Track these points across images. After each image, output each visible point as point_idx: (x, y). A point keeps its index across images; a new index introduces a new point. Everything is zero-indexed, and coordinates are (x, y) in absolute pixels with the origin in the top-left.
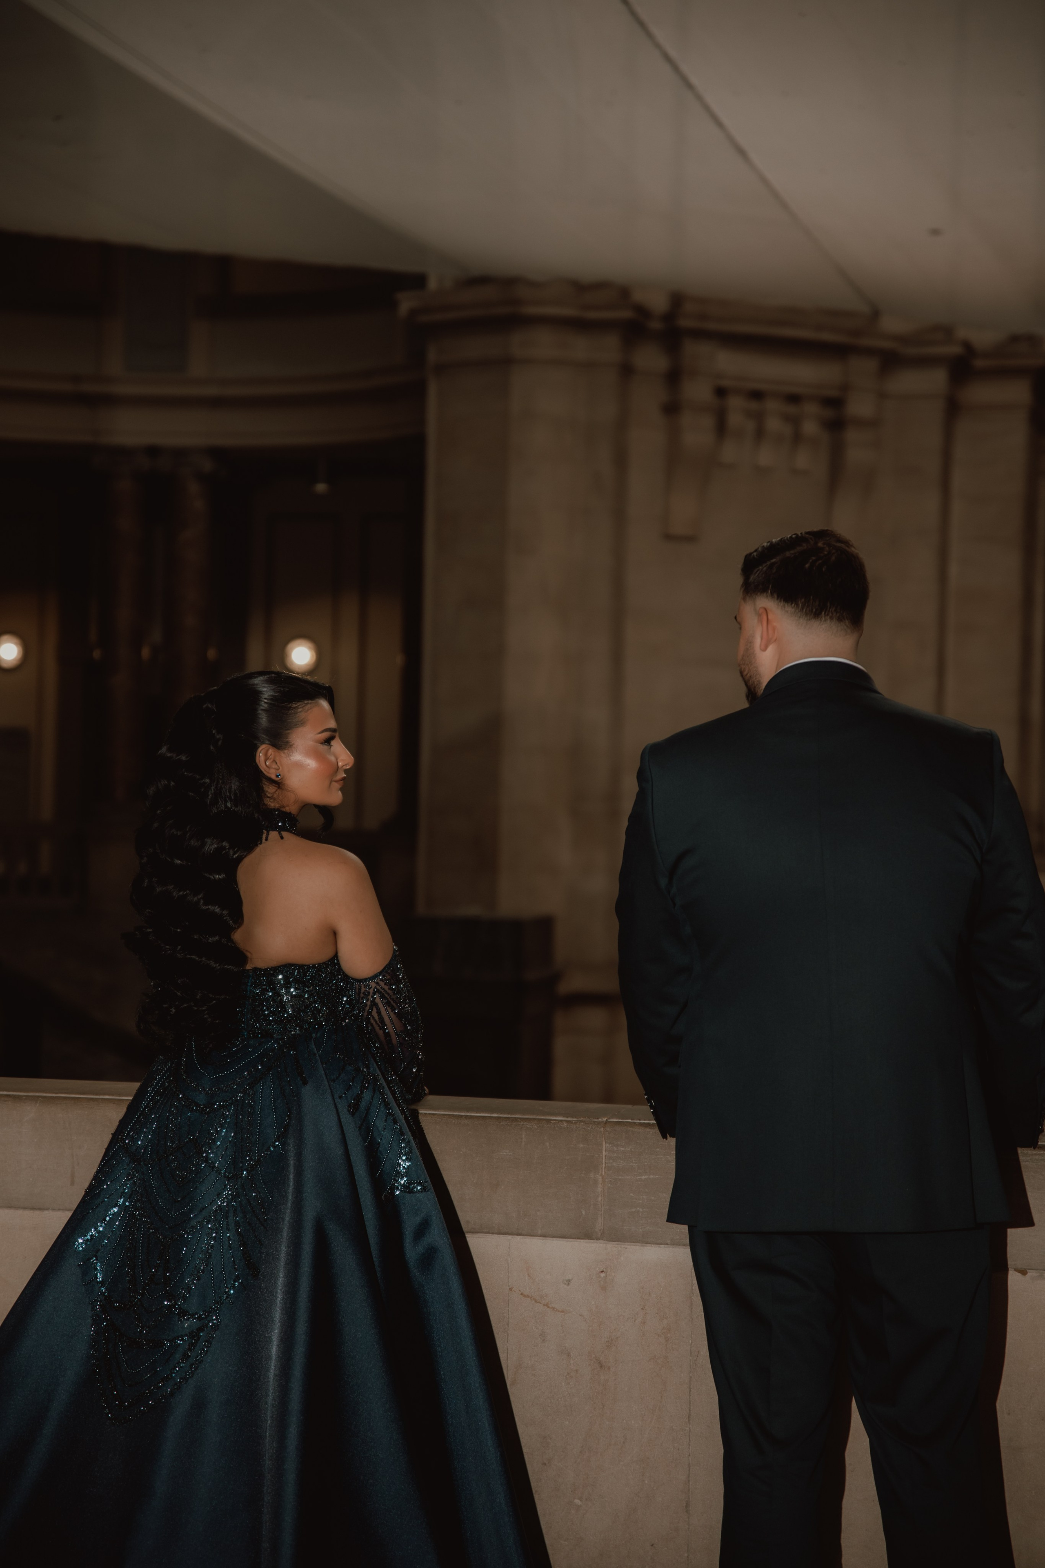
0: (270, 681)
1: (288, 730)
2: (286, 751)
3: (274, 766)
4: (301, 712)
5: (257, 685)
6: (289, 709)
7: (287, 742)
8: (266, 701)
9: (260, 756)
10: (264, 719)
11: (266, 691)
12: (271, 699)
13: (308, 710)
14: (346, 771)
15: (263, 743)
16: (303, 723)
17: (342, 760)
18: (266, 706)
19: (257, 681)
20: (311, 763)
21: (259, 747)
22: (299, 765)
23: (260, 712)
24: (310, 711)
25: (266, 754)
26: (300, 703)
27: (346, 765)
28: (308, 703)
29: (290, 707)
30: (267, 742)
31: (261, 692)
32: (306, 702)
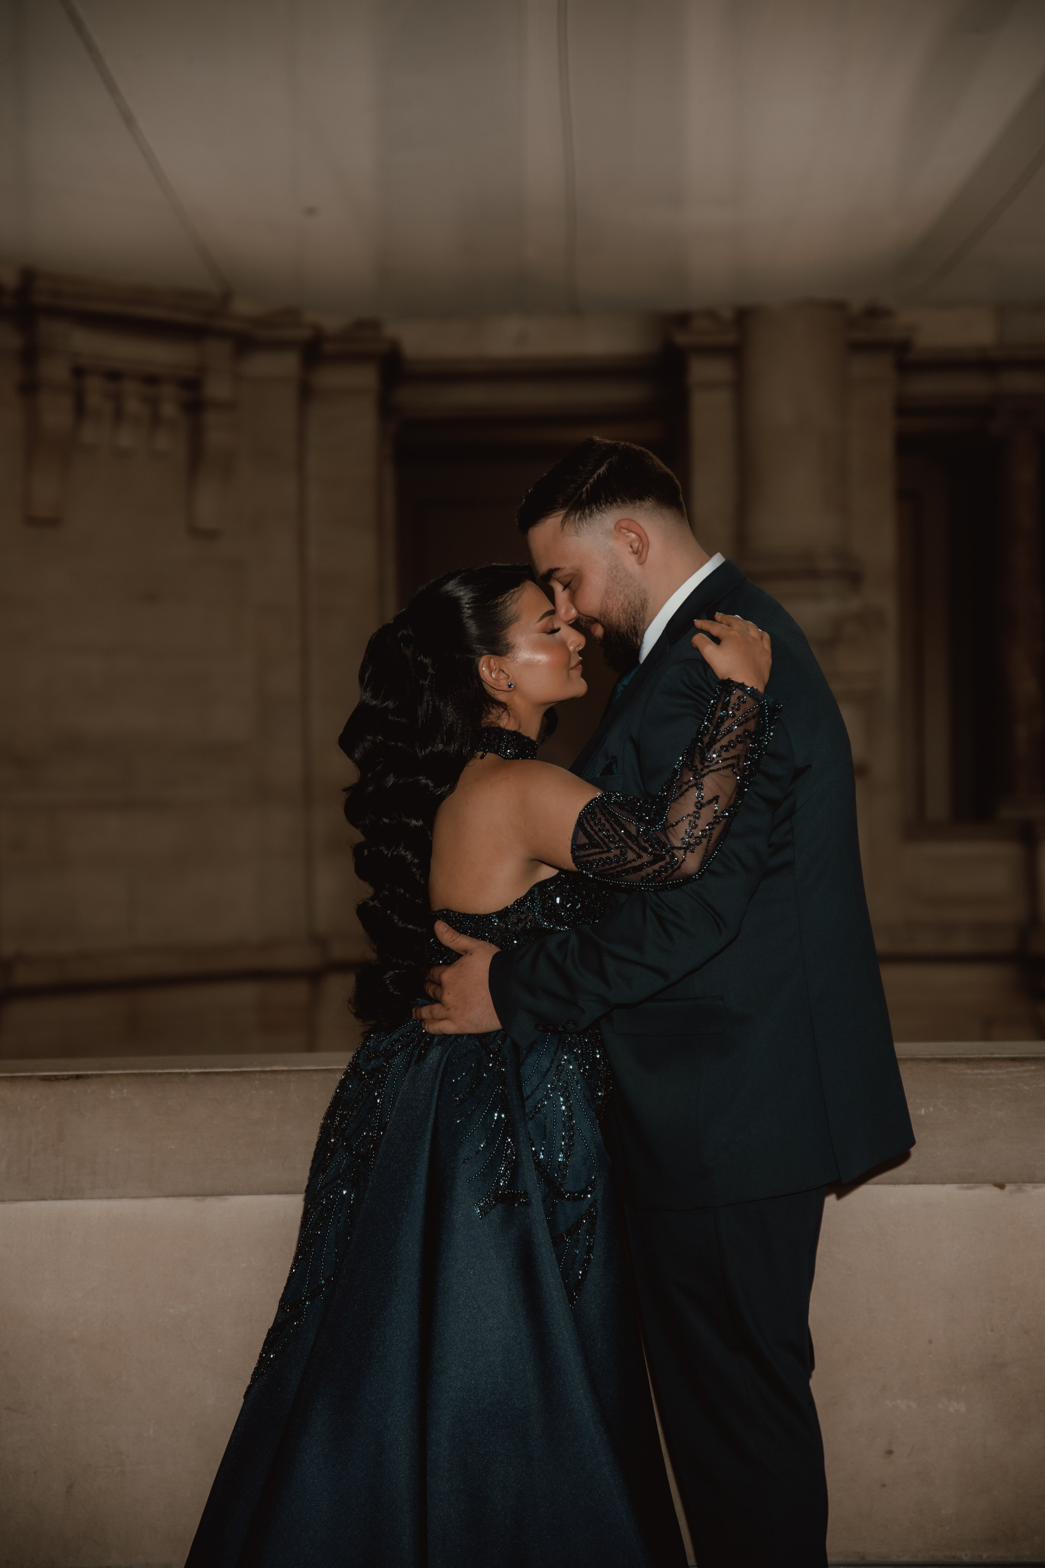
0: (464, 582)
1: (504, 629)
2: (509, 655)
3: (503, 676)
4: (510, 604)
5: (451, 591)
6: (496, 606)
7: (508, 644)
8: (467, 606)
9: (484, 670)
10: (473, 628)
11: (464, 595)
12: (472, 602)
13: (517, 600)
14: (580, 653)
15: (481, 655)
16: (516, 618)
17: (572, 642)
18: (470, 611)
19: (450, 586)
20: (542, 658)
21: (479, 661)
22: (530, 665)
23: (466, 620)
24: (520, 600)
25: (489, 667)
26: (506, 595)
27: (578, 646)
28: (514, 593)
29: (497, 604)
30: (486, 652)
31: (459, 598)
32: (512, 591)
